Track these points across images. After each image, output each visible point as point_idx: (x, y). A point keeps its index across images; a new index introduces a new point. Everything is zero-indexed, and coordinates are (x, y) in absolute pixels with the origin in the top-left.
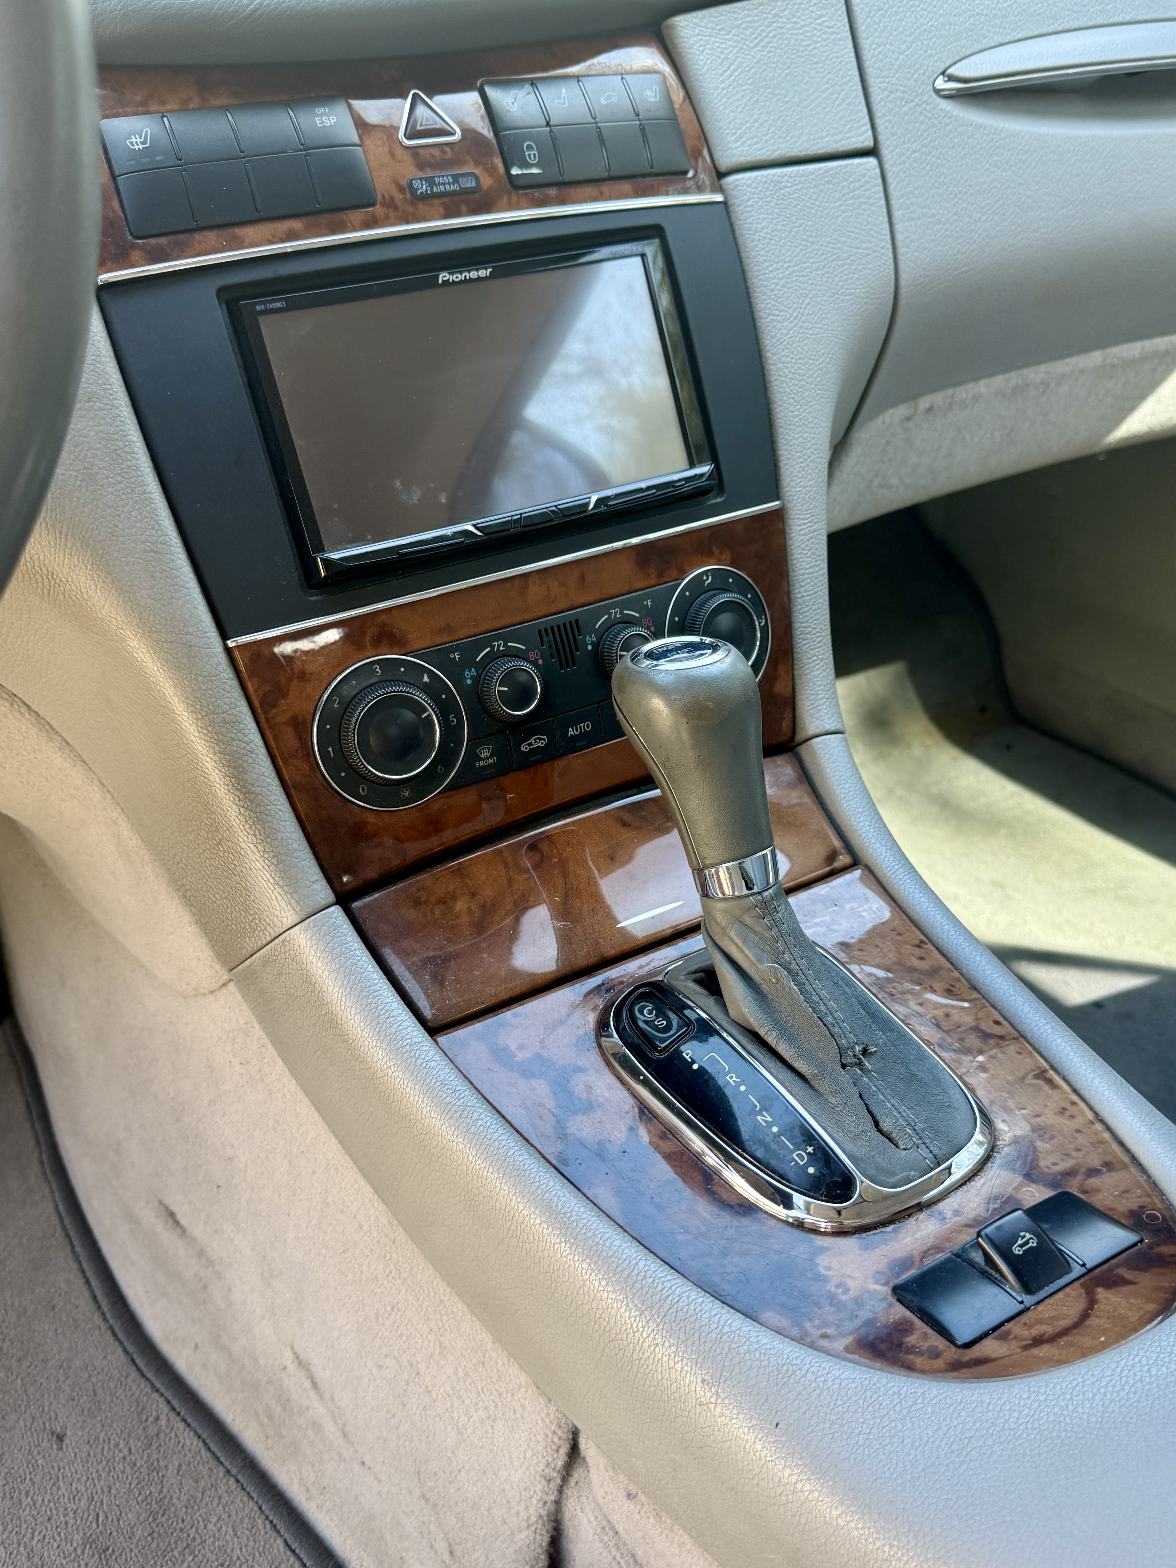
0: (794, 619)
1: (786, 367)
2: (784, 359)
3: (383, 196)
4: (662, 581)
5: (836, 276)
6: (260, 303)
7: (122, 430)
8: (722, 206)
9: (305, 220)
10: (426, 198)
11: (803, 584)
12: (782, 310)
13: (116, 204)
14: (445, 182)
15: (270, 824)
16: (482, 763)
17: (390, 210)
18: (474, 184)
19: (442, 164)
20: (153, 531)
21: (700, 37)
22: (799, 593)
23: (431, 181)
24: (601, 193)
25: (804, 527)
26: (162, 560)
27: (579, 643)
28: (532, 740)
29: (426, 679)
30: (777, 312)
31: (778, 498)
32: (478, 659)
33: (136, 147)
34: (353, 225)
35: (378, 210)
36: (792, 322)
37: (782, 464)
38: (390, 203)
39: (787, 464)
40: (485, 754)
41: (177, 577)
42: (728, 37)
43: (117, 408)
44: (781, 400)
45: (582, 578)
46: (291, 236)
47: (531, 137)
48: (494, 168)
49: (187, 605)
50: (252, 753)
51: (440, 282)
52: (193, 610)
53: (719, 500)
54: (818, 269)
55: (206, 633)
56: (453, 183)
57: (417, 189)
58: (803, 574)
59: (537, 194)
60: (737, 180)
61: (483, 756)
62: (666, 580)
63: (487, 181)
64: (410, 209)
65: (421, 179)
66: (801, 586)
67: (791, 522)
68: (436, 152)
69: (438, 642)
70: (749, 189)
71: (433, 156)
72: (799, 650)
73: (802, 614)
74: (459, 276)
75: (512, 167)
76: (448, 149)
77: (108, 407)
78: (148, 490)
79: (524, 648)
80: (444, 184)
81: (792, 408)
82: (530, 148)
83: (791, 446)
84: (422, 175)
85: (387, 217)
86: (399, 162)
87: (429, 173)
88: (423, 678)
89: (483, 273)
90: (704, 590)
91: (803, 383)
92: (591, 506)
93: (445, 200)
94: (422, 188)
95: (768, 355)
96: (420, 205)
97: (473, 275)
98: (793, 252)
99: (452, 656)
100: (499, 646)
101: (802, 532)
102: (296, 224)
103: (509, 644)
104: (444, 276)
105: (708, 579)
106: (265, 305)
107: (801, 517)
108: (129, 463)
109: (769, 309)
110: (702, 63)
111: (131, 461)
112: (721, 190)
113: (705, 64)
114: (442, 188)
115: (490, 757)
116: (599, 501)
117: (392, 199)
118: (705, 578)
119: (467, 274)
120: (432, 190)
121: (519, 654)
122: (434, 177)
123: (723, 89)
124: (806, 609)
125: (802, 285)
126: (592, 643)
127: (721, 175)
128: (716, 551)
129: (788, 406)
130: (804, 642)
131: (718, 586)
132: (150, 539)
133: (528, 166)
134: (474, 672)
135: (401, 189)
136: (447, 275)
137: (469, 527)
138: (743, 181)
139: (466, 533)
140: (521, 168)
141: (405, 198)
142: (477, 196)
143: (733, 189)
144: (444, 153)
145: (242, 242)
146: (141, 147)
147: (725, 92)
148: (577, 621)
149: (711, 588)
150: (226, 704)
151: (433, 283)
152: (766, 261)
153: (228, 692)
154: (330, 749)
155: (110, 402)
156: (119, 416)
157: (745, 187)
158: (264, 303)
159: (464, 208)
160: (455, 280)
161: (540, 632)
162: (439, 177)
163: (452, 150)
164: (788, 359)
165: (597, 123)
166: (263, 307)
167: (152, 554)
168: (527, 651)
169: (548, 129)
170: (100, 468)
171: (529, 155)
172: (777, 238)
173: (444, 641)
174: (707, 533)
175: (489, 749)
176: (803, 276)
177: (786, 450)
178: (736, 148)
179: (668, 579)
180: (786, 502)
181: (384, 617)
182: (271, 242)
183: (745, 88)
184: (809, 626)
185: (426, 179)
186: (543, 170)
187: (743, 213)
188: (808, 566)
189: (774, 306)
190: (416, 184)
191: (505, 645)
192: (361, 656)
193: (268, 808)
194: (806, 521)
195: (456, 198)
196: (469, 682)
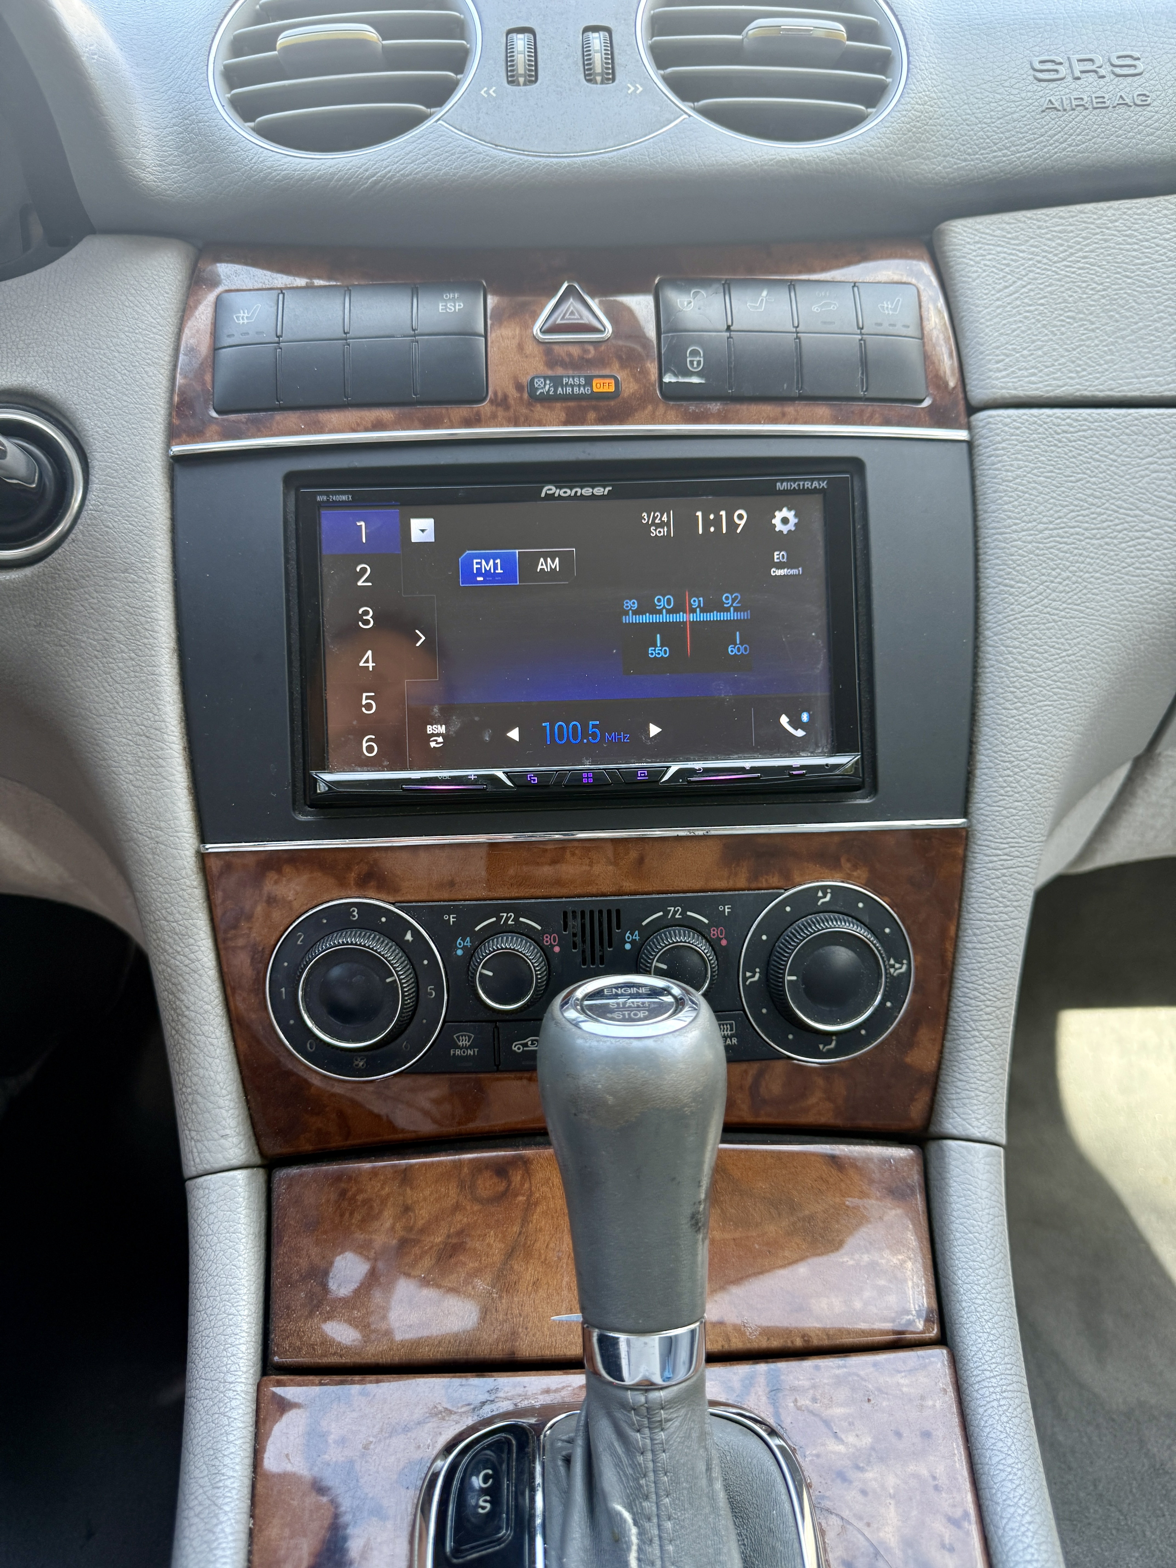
0: (958, 974)
1: (1010, 653)
2: (1008, 642)
3: (495, 394)
4: (754, 885)
5: (1123, 550)
6: (321, 493)
7: (148, 606)
8: (964, 445)
9: (397, 410)
10: (547, 400)
11: (978, 932)
12: (1020, 581)
13: (208, 378)
14: (574, 384)
15: (196, 1057)
16: (458, 1052)
17: (500, 408)
18: (612, 389)
19: (575, 364)
20: (151, 715)
21: (980, 245)
22: (970, 942)
23: (557, 381)
24: (784, 414)
25: (995, 859)
26: (151, 746)
27: (615, 939)
28: (528, 1041)
29: (409, 937)
30: (1012, 583)
31: (965, 814)
32: (477, 929)
33: (241, 322)
34: (451, 421)
35: (485, 407)
36: (1033, 598)
37: (978, 772)
38: (502, 402)
39: (986, 774)
40: (464, 1042)
41: (162, 767)
42: (1023, 247)
43: (149, 583)
44: (993, 692)
45: (641, 860)
46: (378, 426)
47: (700, 343)
48: (645, 372)
49: (165, 799)
50: (195, 972)
51: (543, 495)
52: (170, 805)
53: (866, 801)
54: (1094, 537)
55: (176, 832)
56: (584, 386)
57: (537, 389)
58: (981, 920)
59: (692, 407)
60: (990, 417)
61: (461, 1043)
62: (760, 885)
63: (630, 388)
64: (524, 411)
65: (545, 378)
66: (975, 935)
67: (976, 849)
68: (575, 351)
69: (436, 898)
70: (1006, 429)
71: (569, 355)
72: (956, 1016)
73: (968, 970)
74: (569, 491)
75: (666, 373)
76: (591, 348)
77: (142, 580)
78: (157, 672)
79: (539, 928)
80: (572, 386)
81: (1008, 705)
82: (694, 353)
83: (995, 752)
84: (550, 373)
85: (494, 416)
86: (527, 357)
87: (560, 371)
88: (405, 935)
89: (599, 491)
90: (815, 910)
91: (1033, 676)
92: (666, 778)
93: (571, 404)
94: (544, 387)
95: (988, 633)
96: (538, 407)
97: (587, 491)
98: (1057, 512)
99: (446, 917)
100: (508, 919)
101: (990, 865)
102: (386, 414)
103: (521, 919)
104: (549, 489)
105: (825, 897)
106: (328, 496)
107: (993, 845)
108: (146, 641)
109: (1000, 577)
110: (975, 275)
111: (147, 638)
112: (969, 427)
113: (979, 276)
114: (569, 390)
115: (470, 1047)
116: (680, 773)
117: (505, 397)
118: (820, 894)
119: (579, 490)
120: (555, 391)
121: (531, 934)
122: (562, 377)
123: (998, 307)
124: (975, 966)
125: (1061, 554)
126: (633, 942)
127: (972, 409)
128: (847, 866)
129: (1002, 701)
130: (965, 1008)
131: (838, 909)
132: (145, 723)
133: (688, 373)
134: (468, 942)
135: (519, 387)
136: (554, 488)
137: (500, 774)
138: (998, 419)
139: (494, 779)
140: (676, 375)
141: (521, 398)
142: (612, 403)
143: (983, 427)
144: (586, 351)
145: (322, 428)
146: (246, 321)
147: (999, 311)
148: (618, 911)
149: (826, 909)
150: (179, 912)
151: (535, 496)
152: (1010, 518)
153: (185, 901)
154: (283, 989)
155: (144, 576)
156: (150, 591)
157: (1000, 425)
158: (327, 494)
159: (592, 415)
160: (562, 494)
161: (565, 914)
162: (569, 377)
163: (595, 349)
164: (1016, 643)
165: (797, 333)
166: (325, 498)
167: (143, 738)
168: (543, 932)
169: (727, 334)
170: (118, 642)
171: (692, 362)
172: (1034, 492)
173: (442, 898)
174: (836, 839)
175: (470, 1037)
176: (1065, 543)
177: (988, 756)
178: (997, 379)
179: (764, 885)
180: (975, 821)
181: (377, 855)
182: (354, 430)
183: (1032, 308)
184: (976, 989)
185: (551, 378)
186: (707, 379)
187: (990, 457)
188: (990, 911)
189: (1009, 573)
190: (538, 383)
191: (516, 920)
192: (343, 894)
193: (198, 1038)
194: (999, 852)
195: (584, 404)
196: (460, 952)
